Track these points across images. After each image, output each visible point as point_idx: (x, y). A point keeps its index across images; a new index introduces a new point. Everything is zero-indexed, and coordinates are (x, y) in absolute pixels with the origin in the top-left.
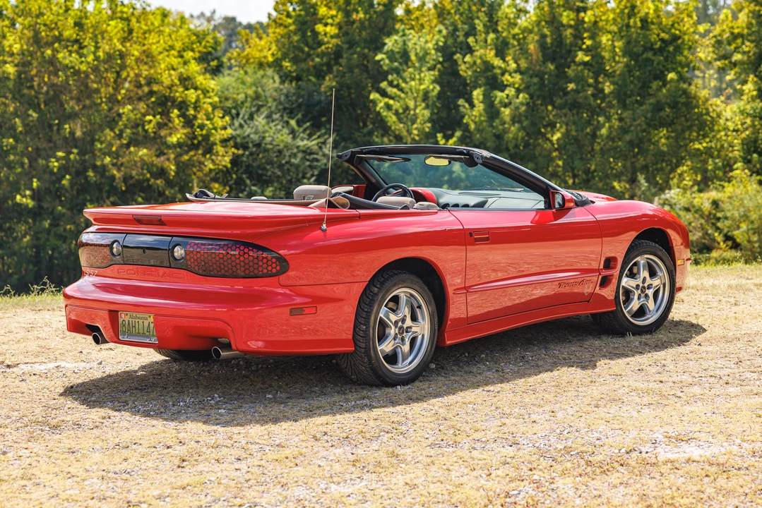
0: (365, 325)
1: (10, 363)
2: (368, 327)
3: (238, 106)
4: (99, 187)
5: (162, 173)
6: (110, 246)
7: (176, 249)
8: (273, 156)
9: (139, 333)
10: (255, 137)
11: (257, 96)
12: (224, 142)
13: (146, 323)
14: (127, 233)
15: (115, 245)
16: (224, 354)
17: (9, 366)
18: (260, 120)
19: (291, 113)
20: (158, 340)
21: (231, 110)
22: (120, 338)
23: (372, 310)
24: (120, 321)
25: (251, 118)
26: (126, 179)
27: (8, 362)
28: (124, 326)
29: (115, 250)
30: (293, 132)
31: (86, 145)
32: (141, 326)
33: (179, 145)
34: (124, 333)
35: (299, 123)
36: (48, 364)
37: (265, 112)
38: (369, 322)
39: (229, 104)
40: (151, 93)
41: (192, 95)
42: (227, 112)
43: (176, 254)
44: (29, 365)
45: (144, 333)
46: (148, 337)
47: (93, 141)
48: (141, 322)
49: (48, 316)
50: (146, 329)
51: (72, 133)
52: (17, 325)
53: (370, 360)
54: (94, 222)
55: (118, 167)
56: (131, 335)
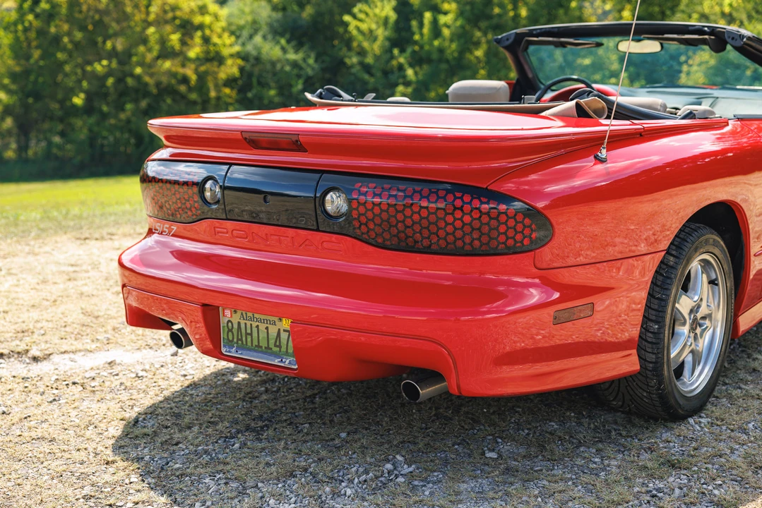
0: (657, 322)
1: (37, 354)
2: (662, 327)
3: (241, 28)
4: (137, 91)
5: (185, 80)
6: (201, 185)
7: (328, 197)
8: (268, 67)
9: (258, 346)
10: (254, 53)
11: (254, 22)
12: (232, 56)
13: (273, 331)
14: (231, 165)
15: (208, 185)
16: (425, 392)
17: (35, 359)
18: (258, 39)
19: (282, 35)
20: (298, 362)
21: (235, 32)
22: (223, 350)
23: (668, 296)
24: (223, 321)
25: (251, 37)
26: (158, 84)
27: (35, 352)
28: (230, 330)
29: (208, 194)
30: (283, 49)
31: (124, 58)
32: (263, 335)
33: (198, 59)
34: (230, 343)
35: (288, 42)
36: (97, 355)
37: (260, 34)
38: (664, 318)
39: (233, 28)
40: (175, 18)
41: (207, 19)
42: (232, 33)
43: (329, 207)
44: (66, 356)
45: (268, 348)
46: (276, 355)
47: (130, 56)
48: (262, 327)
49: (95, 251)
50: (272, 342)
51: (114, 48)
52: (54, 269)
53: (660, 382)
54: (165, 142)
55: (151, 75)
56: (242, 347)
